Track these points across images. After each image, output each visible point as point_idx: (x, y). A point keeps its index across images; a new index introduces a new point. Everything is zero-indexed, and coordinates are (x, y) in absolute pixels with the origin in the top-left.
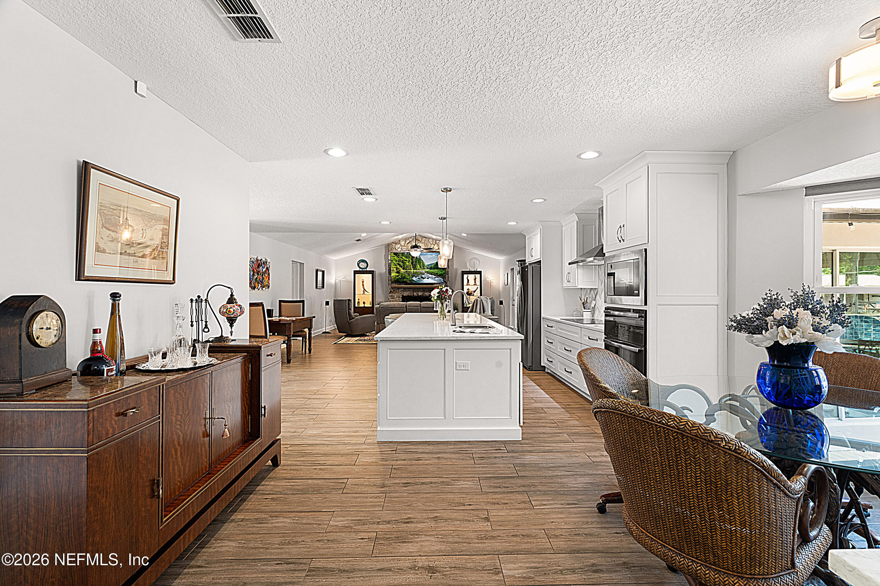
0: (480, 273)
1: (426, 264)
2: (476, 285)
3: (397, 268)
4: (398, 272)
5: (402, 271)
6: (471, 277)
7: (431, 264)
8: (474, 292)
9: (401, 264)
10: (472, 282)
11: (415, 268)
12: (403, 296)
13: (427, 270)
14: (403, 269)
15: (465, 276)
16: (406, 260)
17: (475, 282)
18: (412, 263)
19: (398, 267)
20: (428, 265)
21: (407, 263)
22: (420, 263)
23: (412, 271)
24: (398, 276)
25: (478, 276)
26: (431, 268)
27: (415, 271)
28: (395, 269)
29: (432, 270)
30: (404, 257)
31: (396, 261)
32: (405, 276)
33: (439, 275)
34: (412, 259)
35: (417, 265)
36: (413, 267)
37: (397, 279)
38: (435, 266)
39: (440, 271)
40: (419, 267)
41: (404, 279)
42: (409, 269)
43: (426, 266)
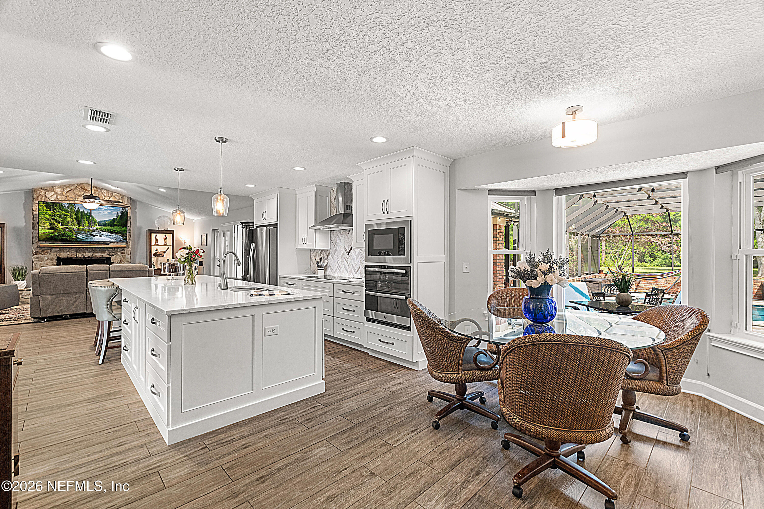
0: (172, 232)
1: (98, 220)
2: (166, 245)
3: (51, 224)
4: (53, 229)
5: (60, 227)
6: (161, 237)
7: (106, 221)
8: (165, 252)
9: (59, 219)
10: (161, 241)
12: (58, 257)
13: (100, 227)
14: (62, 225)
15: (153, 235)
16: (66, 215)
17: (165, 242)
18: (76, 219)
19: (54, 222)
20: (100, 222)
21: (69, 219)
22: (88, 219)
23: (77, 227)
24: (53, 233)
25: (169, 236)
26: (105, 225)
27: (81, 227)
28: (48, 225)
29: (107, 227)
30: (63, 212)
31: (50, 215)
32: (64, 233)
33: (116, 233)
34: (76, 214)
35: (84, 220)
36: (78, 223)
37: (52, 237)
38: (110, 222)
39: (118, 228)
40: (87, 223)
41: (62, 236)
42: (72, 225)
43: (98, 223)
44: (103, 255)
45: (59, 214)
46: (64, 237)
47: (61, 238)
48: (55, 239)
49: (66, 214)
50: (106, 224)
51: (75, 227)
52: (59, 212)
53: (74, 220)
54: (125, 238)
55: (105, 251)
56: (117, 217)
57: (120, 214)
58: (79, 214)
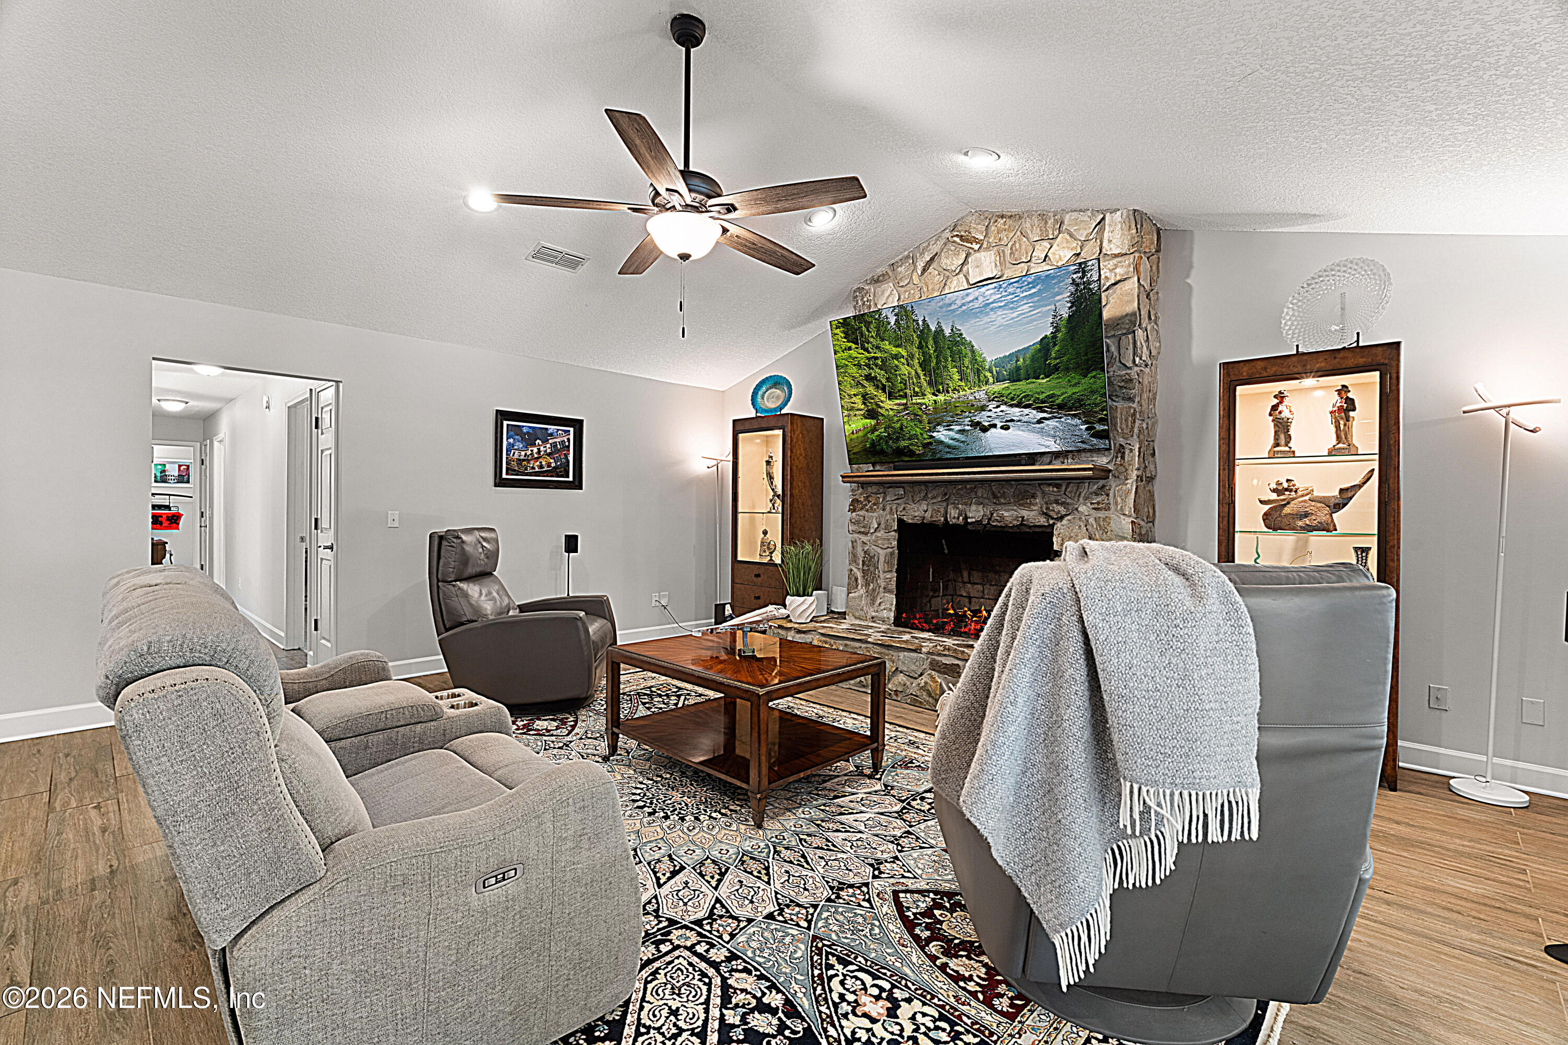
1: (990, 358)
3: (865, 397)
4: (871, 414)
5: (889, 404)
7: (1016, 355)
9: (883, 377)
11: (937, 384)
12: (900, 521)
13: (998, 387)
14: (891, 396)
16: (896, 357)
18: (924, 365)
19: (871, 389)
20: (999, 363)
21: (905, 370)
22: (957, 357)
23: (929, 399)
24: (874, 430)
26: (1015, 377)
27: (941, 398)
28: (858, 400)
29: (1022, 386)
30: (886, 345)
31: (859, 366)
32: (901, 428)
33: (1061, 407)
34: (920, 347)
35: (945, 367)
36: (930, 383)
37: (873, 444)
38: (1033, 359)
39: (1064, 382)
40: (956, 377)
41: (898, 439)
42: (916, 394)
43: (990, 371)
44: (1025, 513)
45: (879, 355)
46: (903, 443)
47: (895, 446)
48: (882, 452)
49: (894, 350)
50: (1018, 369)
51: (926, 401)
52: (878, 347)
53: (919, 371)
54: (1100, 427)
55: (1034, 496)
56: (1057, 329)
57: (1065, 313)
58: (931, 342)
